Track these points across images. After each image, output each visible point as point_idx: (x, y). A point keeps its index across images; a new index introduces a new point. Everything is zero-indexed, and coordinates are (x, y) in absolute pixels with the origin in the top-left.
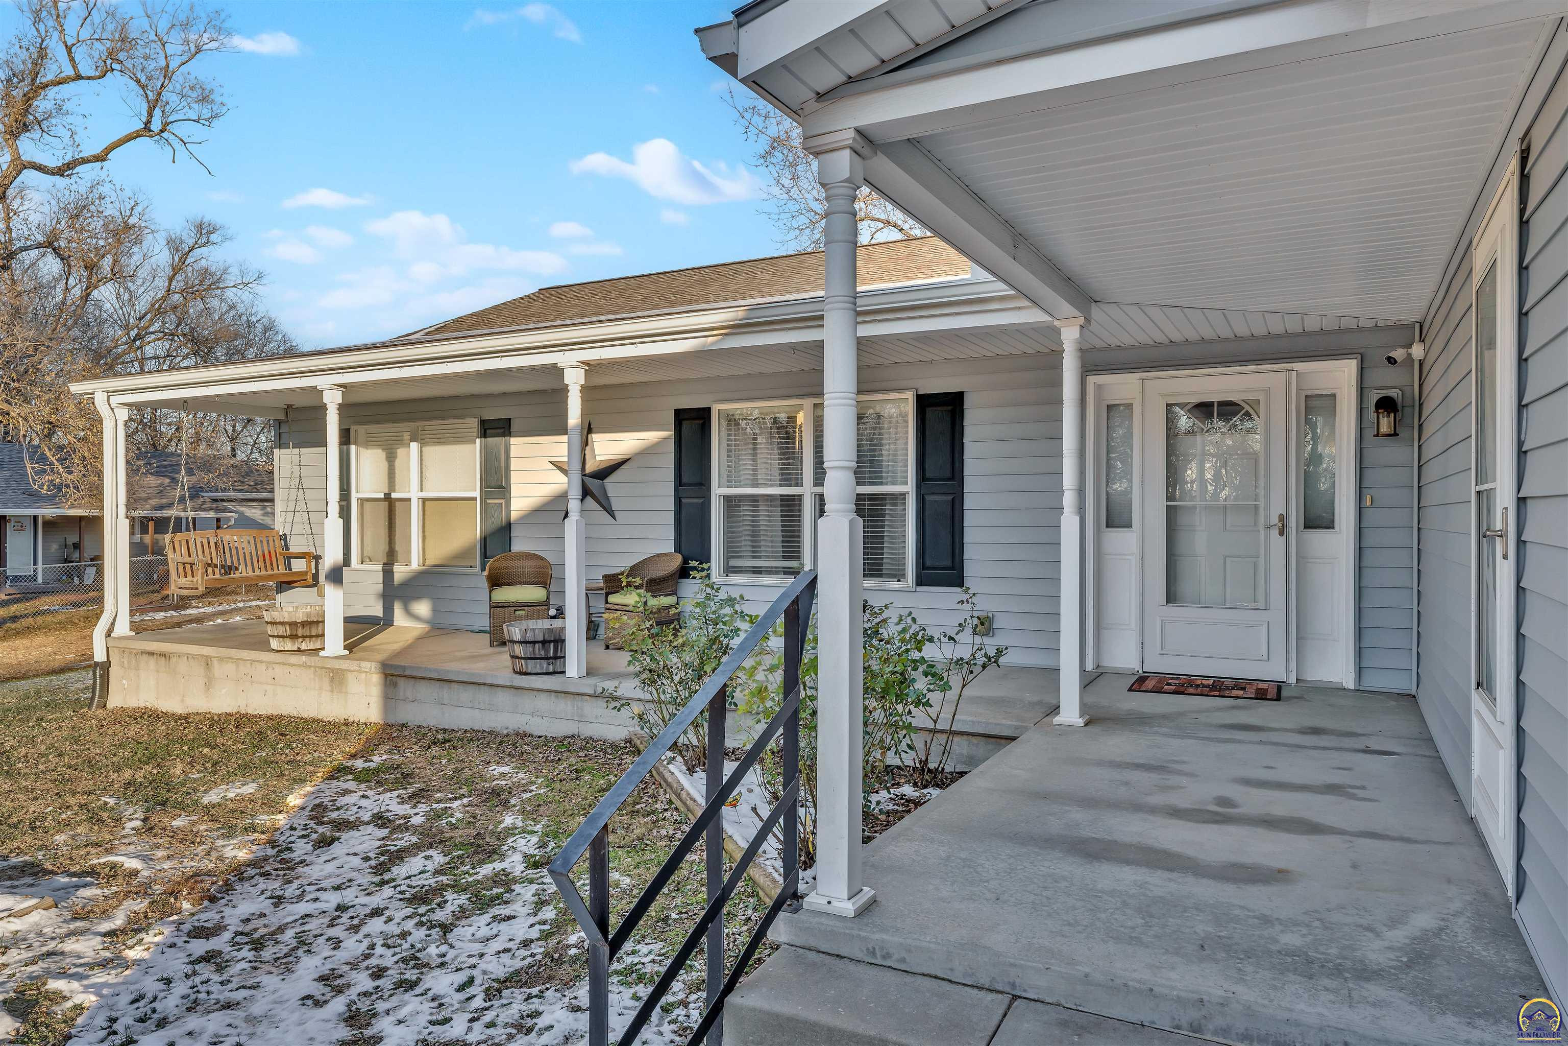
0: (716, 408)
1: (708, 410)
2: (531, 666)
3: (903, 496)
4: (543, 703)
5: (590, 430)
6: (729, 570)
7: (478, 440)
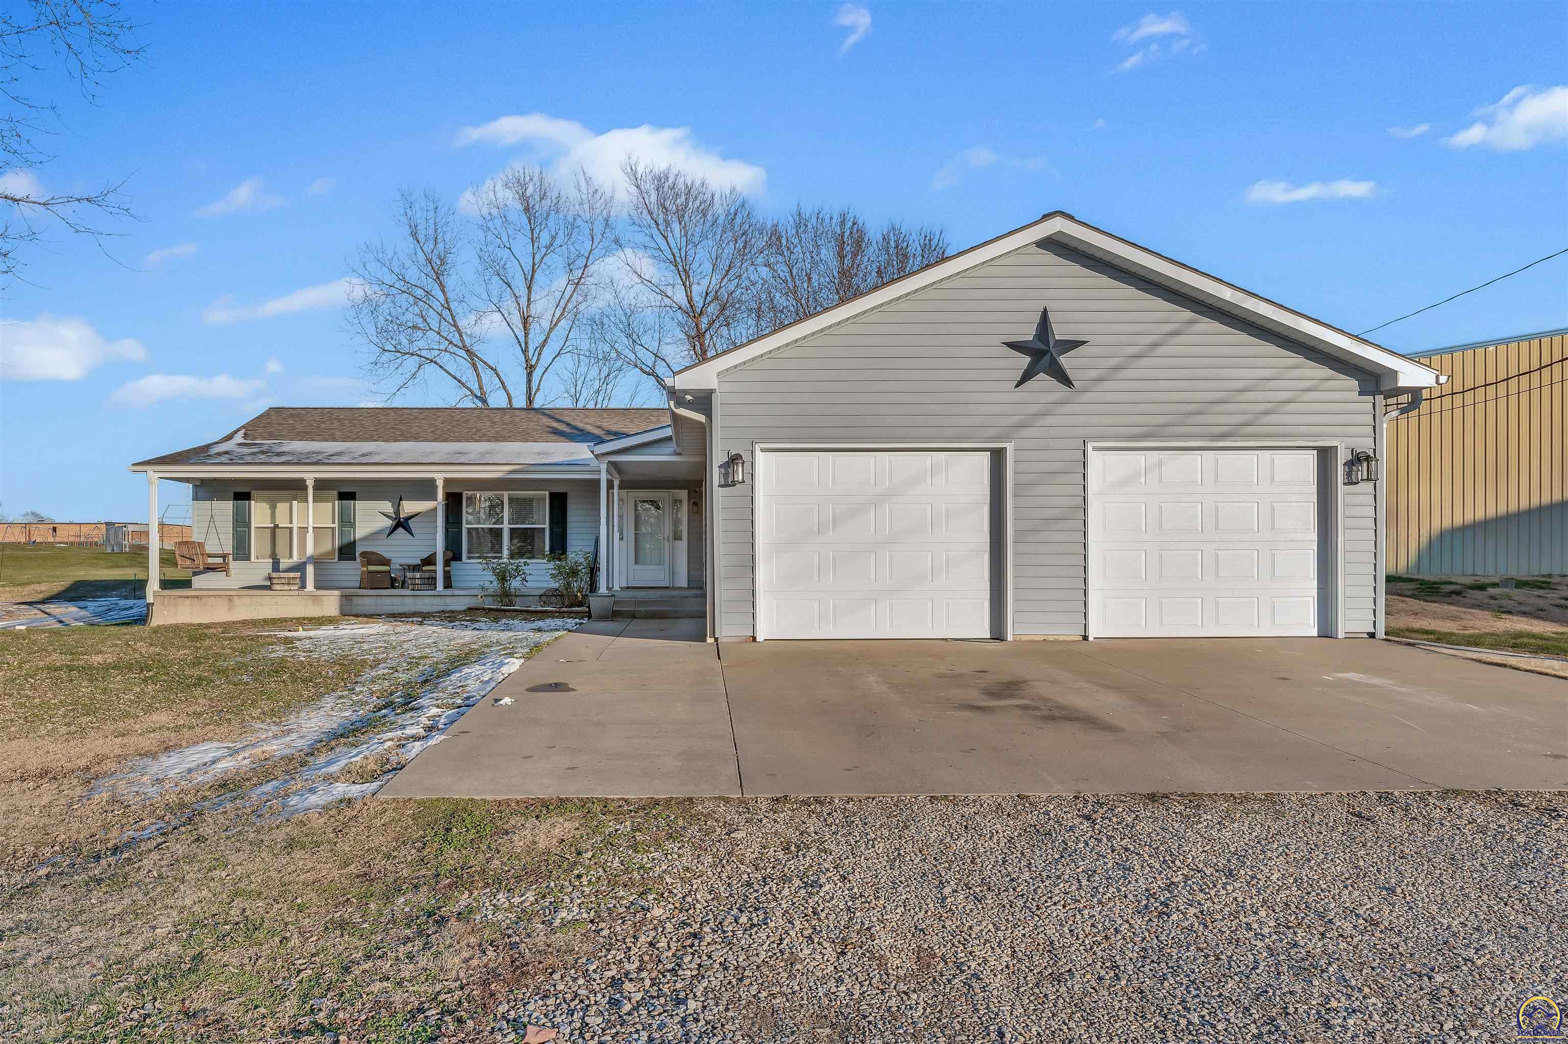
0: (465, 493)
1: (461, 494)
2: (423, 587)
3: (544, 529)
4: (427, 600)
5: (401, 499)
6: (469, 558)
7: (337, 502)
